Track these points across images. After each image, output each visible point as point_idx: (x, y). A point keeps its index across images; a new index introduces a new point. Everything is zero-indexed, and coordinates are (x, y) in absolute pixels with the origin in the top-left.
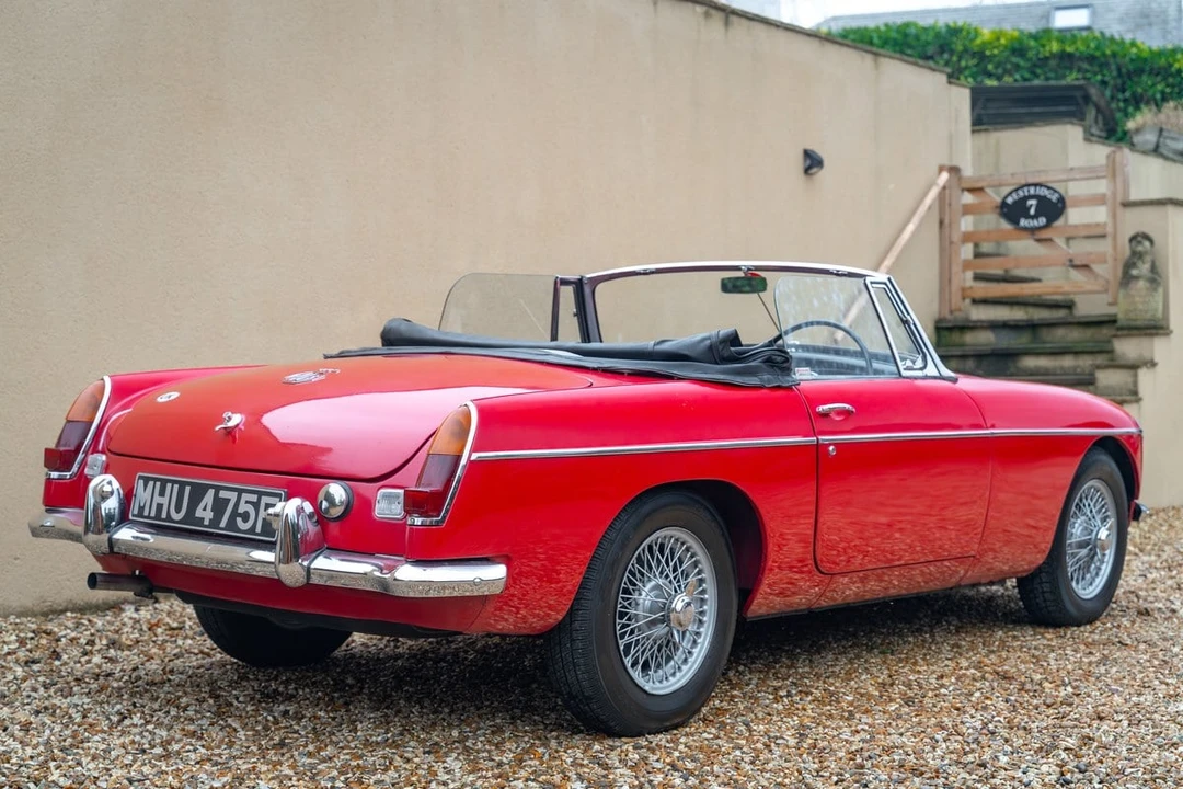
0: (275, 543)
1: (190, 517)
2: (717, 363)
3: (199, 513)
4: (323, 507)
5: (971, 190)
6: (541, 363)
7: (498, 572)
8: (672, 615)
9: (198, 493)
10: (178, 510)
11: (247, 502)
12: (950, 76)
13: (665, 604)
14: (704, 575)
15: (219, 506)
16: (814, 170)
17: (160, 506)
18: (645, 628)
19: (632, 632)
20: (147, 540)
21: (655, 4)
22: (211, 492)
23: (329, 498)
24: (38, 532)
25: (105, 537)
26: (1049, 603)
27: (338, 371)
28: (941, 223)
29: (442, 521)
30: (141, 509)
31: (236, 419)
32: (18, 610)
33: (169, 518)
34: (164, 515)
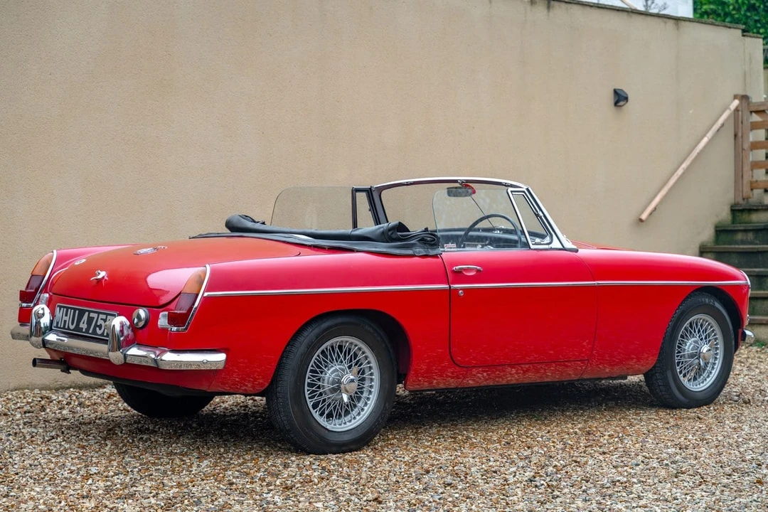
0: (107, 340)
1: (78, 328)
2: (387, 242)
3: (81, 325)
4: (135, 322)
5: (757, 112)
6: (284, 242)
7: (221, 357)
8: (342, 386)
9: (82, 313)
10: (72, 324)
11: (102, 319)
12: (744, 31)
13: (339, 380)
14: (371, 365)
15: (90, 320)
16: (621, 103)
17: (65, 321)
18: (328, 392)
19: (321, 394)
20: (64, 341)
21: (490, 1)
22: (87, 313)
23: (139, 317)
24: (15, 336)
25: (40, 339)
26: (663, 393)
27: (166, 248)
28: (736, 136)
29: (186, 329)
30: (58, 323)
31: (102, 274)
32: (40, 386)
33: (69, 329)
34: (66, 327)
